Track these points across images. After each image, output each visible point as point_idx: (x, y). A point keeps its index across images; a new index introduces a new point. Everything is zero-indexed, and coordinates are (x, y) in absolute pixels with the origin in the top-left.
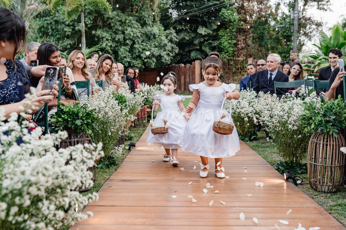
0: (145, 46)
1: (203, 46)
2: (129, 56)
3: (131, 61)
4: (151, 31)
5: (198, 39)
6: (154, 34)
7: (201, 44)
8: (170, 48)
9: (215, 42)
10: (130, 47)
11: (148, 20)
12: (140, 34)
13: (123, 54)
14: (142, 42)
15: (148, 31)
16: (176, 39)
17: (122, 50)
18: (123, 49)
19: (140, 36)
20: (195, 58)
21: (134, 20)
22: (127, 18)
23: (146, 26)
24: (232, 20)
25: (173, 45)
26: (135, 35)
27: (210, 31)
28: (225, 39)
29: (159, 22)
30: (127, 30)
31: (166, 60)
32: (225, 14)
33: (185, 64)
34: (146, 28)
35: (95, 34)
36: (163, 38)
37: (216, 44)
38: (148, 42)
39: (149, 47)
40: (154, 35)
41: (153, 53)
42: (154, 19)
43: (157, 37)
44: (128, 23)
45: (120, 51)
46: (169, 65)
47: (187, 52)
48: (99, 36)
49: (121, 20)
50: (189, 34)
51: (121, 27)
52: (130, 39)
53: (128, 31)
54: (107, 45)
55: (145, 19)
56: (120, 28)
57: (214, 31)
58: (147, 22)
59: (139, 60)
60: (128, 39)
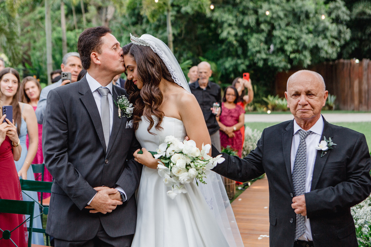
0: (291, 33)
2: (264, 49)
3: (268, 57)
4: (300, 8)
6: (307, 11)
8: (335, 34)
10: (267, 34)
12: (283, 12)
13: (254, 47)
14: (288, 25)
15: (297, 8)
16: (346, 17)
17: (253, 40)
18: (255, 38)
19: (282, 16)
26: (275, 16)
30: (261, 7)
31: (327, 53)
33: (361, 60)
34: (294, 2)
38: (296, 26)
39: (297, 33)
40: (307, 14)
41: (304, 43)
43: (311, 15)
45: (251, 42)
46: (334, 60)
48: (217, 20)
51: (253, 2)
53: (264, 8)
54: (229, 33)
56: (251, 5)
59: (280, 56)
60: (263, 23)
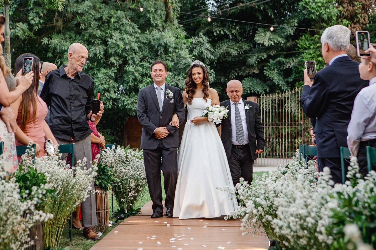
0: (146, 69)
1: (265, 68)
2: (114, 87)
4: (158, 39)
5: (256, 55)
6: (166, 44)
7: (262, 63)
9: (291, 61)
10: (117, 70)
11: (154, 17)
12: (136, 44)
13: (102, 84)
14: (142, 60)
15: (154, 40)
16: (210, 55)
17: (100, 75)
18: (102, 74)
19: (137, 48)
20: (249, 92)
21: (126, 18)
22: (113, 13)
23: (151, 28)
24: (325, 17)
26: (128, 47)
27: (280, 39)
28: (310, 54)
29: (176, 22)
30: (111, 37)
32: (310, 4)
34: (150, 33)
35: (49, 44)
36: (184, 53)
37: (292, 65)
40: (166, 48)
42: (167, 16)
43: (171, 50)
44: (114, 22)
45: (98, 78)
48: (55, 48)
49: (101, 18)
50: (238, 45)
51: (101, 30)
52: (116, 54)
53: (115, 38)
55: (148, 15)
56: (99, 33)
57: (288, 38)
58: (152, 22)
60: (114, 55)
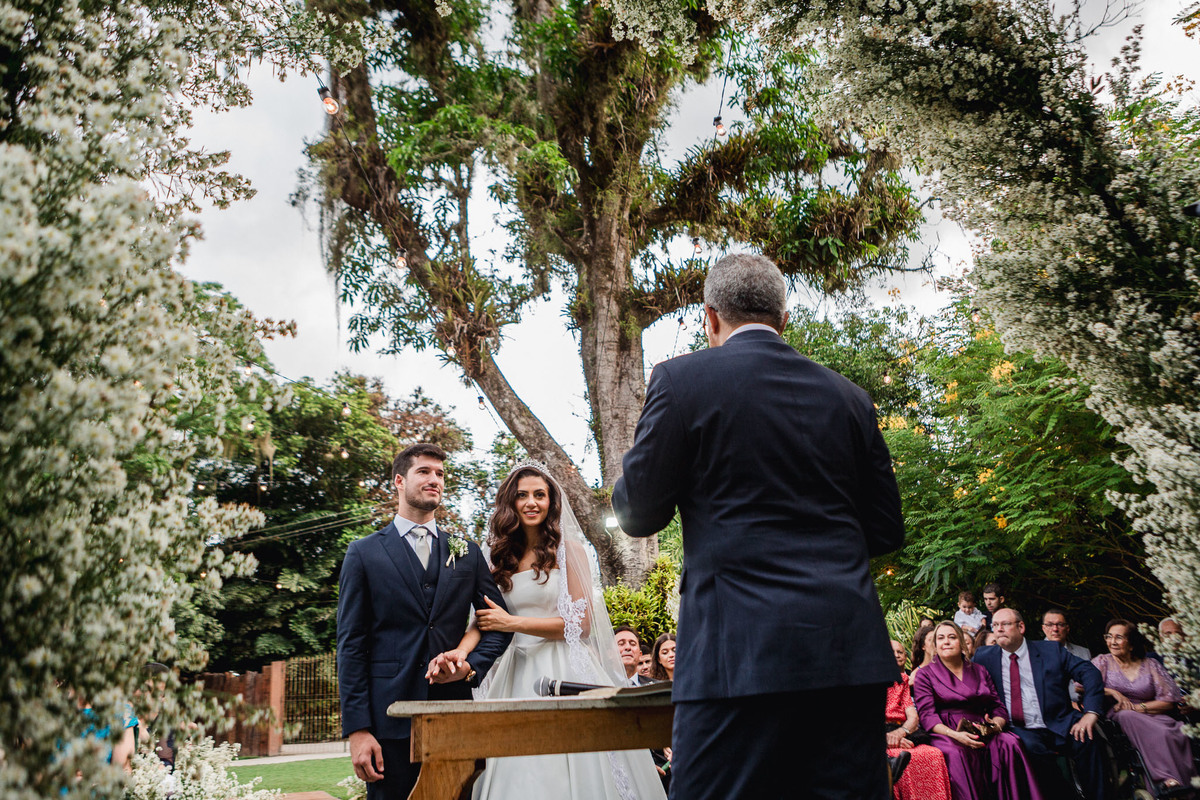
1: (291, 621)
5: (279, 603)
7: (286, 615)
9: (326, 612)
16: (218, 605)
20: (268, 654)
25: (208, 620)
27: (312, 584)
33: (242, 672)
37: (327, 616)
47: (246, 636)
57: (323, 582)
